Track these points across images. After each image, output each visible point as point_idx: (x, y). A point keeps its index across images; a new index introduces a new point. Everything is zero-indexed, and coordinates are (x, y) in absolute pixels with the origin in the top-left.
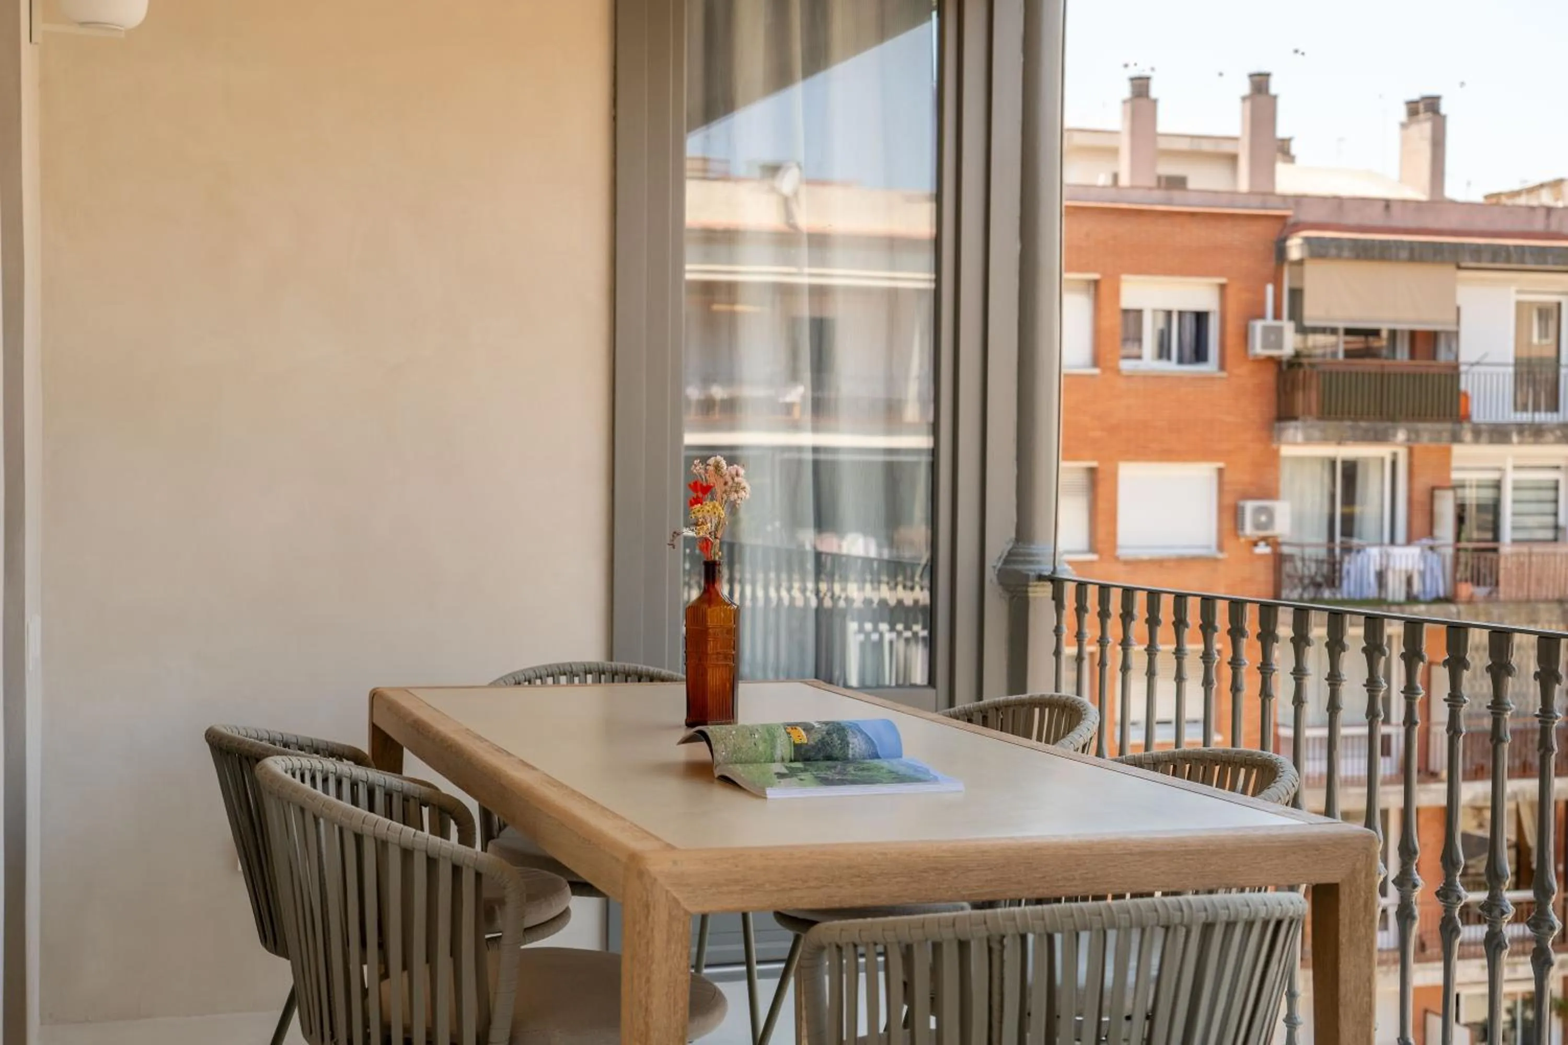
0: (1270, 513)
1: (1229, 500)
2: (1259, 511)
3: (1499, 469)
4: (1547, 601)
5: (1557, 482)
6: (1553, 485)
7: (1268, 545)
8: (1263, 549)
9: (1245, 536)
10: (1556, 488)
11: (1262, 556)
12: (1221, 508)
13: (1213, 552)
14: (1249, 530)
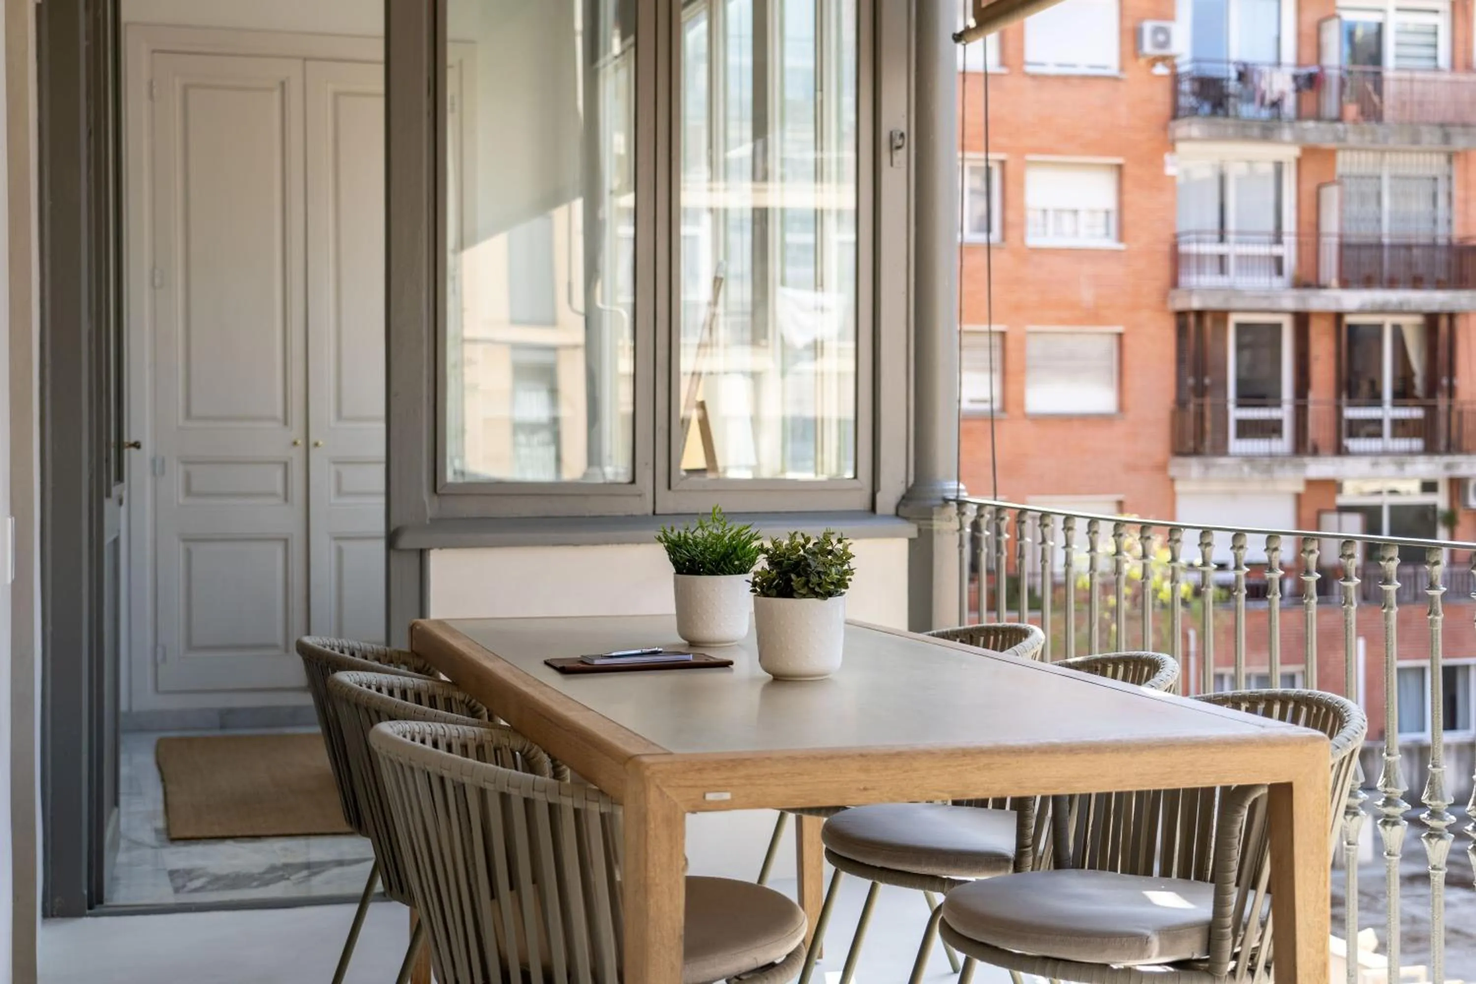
0: (1166, 32)
1: (1129, 24)
2: (1157, 31)
3: (1380, 10)
4: (1428, 124)
5: (1436, 26)
6: (1432, 30)
7: (1166, 66)
8: (1161, 70)
9: (1145, 55)
10: (1435, 34)
11: (1161, 77)
12: (1122, 32)
13: (1114, 71)
14: (1148, 48)
